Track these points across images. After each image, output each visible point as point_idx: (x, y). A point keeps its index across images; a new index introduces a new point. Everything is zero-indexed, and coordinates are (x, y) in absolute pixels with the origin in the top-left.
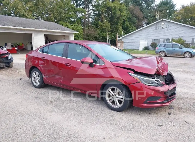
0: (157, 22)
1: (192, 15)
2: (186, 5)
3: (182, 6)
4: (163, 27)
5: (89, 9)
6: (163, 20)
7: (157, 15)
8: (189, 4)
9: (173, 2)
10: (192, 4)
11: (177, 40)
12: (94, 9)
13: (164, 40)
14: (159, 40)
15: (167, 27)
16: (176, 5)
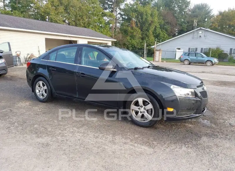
0: (194, 30)
1: (230, 23)
2: (223, 11)
3: (219, 12)
4: (200, 36)
5: (116, 13)
6: (201, 29)
7: (195, 23)
8: (227, 10)
9: (209, 6)
10: (230, 10)
11: (215, 49)
12: (122, 13)
13: (202, 49)
14: (196, 49)
15: (204, 36)
16: (212, 10)
